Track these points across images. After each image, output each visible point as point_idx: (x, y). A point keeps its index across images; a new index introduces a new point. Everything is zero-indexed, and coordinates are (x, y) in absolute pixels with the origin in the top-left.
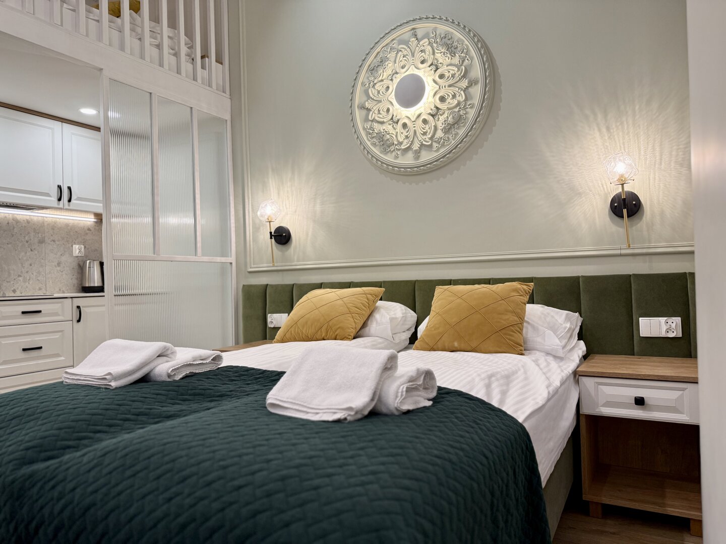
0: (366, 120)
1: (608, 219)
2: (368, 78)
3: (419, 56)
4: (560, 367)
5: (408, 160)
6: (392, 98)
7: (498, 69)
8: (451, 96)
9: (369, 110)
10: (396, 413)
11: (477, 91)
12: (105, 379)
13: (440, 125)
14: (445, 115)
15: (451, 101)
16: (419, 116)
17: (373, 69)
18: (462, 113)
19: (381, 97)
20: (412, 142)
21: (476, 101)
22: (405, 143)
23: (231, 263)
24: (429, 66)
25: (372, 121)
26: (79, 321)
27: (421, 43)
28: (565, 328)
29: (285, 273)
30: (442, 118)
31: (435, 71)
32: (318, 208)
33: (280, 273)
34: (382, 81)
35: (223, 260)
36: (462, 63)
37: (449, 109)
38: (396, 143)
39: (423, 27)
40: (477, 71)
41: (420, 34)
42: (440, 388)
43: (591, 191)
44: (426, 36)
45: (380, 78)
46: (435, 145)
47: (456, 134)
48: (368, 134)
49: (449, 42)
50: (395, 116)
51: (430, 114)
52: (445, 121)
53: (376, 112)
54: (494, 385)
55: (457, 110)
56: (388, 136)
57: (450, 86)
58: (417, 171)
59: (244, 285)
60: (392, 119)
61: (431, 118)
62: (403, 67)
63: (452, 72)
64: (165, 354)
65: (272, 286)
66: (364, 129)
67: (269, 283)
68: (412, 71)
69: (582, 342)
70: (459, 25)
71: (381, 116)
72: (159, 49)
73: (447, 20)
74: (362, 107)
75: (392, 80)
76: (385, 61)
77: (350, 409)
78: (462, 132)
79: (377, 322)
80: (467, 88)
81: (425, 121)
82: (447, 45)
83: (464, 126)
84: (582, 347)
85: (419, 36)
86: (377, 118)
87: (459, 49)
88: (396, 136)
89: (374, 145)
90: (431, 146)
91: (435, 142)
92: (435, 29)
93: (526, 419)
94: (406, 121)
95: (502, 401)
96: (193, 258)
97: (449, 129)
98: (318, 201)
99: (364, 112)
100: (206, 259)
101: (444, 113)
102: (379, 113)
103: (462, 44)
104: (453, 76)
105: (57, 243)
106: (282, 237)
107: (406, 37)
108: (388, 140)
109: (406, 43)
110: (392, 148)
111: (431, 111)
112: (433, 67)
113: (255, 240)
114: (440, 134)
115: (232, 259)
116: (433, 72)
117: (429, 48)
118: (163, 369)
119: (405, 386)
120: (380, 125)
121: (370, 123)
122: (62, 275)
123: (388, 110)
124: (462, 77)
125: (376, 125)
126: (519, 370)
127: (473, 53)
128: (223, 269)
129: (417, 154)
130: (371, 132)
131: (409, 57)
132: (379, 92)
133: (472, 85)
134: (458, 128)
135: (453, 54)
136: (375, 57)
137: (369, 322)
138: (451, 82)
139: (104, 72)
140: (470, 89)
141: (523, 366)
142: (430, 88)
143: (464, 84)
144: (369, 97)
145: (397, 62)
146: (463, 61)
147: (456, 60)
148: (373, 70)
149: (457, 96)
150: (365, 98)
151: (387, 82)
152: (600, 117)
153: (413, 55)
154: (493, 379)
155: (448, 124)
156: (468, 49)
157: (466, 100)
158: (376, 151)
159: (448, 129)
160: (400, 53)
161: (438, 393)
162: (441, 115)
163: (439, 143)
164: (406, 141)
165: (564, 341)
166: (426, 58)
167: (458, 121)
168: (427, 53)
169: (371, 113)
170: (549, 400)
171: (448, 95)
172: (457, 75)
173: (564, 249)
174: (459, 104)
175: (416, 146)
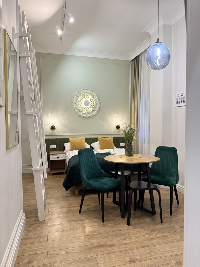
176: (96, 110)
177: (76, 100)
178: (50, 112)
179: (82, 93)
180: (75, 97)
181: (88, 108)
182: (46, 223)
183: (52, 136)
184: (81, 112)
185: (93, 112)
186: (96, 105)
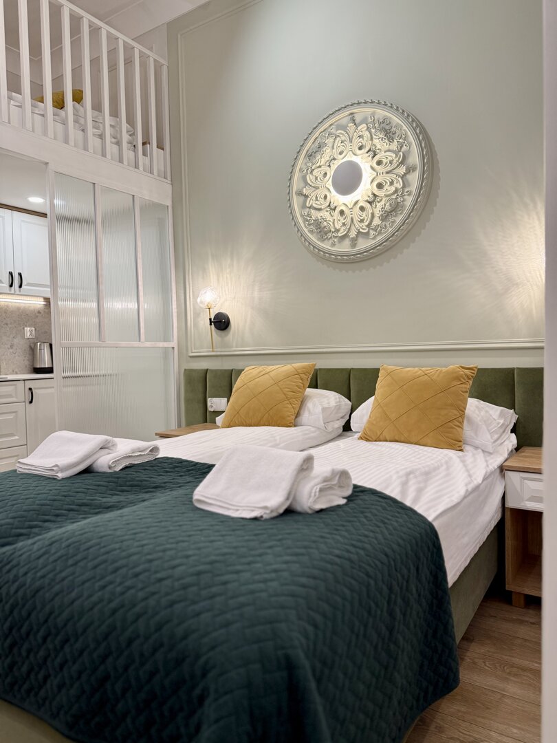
0: (304, 206)
2: (306, 164)
3: (357, 142)
4: (486, 461)
5: (345, 248)
6: (330, 185)
7: (437, 155)
8: (389, 183)
9: (306, 196)
10: (310, 512)
11: (414, 178)
12: (53, 470)
13: (377, 213)
14: (383, 203)
15: (389, 188)
16: (356, 203)
17: (312, 155)
18: (399, 200)
19: (318, 183)
20: (349, 229)
21: (414, 187)
22: (342, 230)
23: (173, 348)
24: (367, 153)
25: (310, 208)
26: (31, 402)
27: (359, 128)
28: (498, 423)
29: (224, 358)
30: (379, 205)
31: (373, 157)
32: (256, 294)
33: (220, 358)
34: (320, 167)
35: (166, 344)
36: (401, 149)
37: (386, 196)
38: (333, 230)
39: (361, 112)
40: (415, 158)
41: (358, 118)
42: (355, 487)
43: (528, 281)
44: (364, 121)
45: (318, 165)
46: (372, 232)
47: (394, 222)
48: (305, 220)
49: (387, 127)
50: (332, 203)
51: (367, 201)
52: (382, 208)
53: (314, 199)
54: (411, 483)
55: (394, 197)
56: (325, 224)
57: (388, 173)
58: (353, 259)
59: (185, 370)
60: (329, 205)
61: (368, 205)
62: (341, 153)
63: (390, 158)
64: (106, 446)
65: (212, 371)
66: (302, 216)
67: (209, 368)
68: (350, 157)
69: (513, 434)
70: (397, 109)
71: (318, 203)
72: (102, 139)
73: (385, 105)
74: (300, 194)
75: (329, 166)
76: (324, 147)
77: (265, 508)
78: (399, 219)
79: (309, 411)
80: (405, 174)
81: (362, 209)
82: (385, 130)
83: (401, 214)
84: (513, 440)
85: (357, 121)
86: (314, 205)
87: (397, 134)
88: (334, 223)
89: (311, 232)
90: (368, 234)
91: (372, 229)
92: (373, 114)
93: (436, 518)
94: (343, 208)
95: (416, 499)
96: (136, 344)
97: (386, 216)
98: (256, 288)
99: (302, 199)
100: (148, 344)
101: (381, 200)
102: (317, 199)
103: (401, 129)
104: (391, 162)
105: (10, 326)
106: (221, 323)
107: (344, 121)
108: (325, 227)
109: (344, 128)
110: (329, 235)
111: (368, 199)
112: (371, 154)
113: (196, 325)
114: (377, 221)
115: (174, 344)
116: (370, 158)
117: (367, 133)
118: (105, 461)
119: (319, 487)
120: (317, 212)
121: (308, 209)
122: (15, 357)
123: (326, 197)
124: (400, 163)
125: (313, 212)
126: (442, 466)
127: (411, 138)
128: (166, 352)
129: (354, 242)
130: (309, 218)
131: (347, 143)
132: (316, 178)
133: (410, 171)
134: (396, 216)
135: (391, 140)
136: (313, 143)
137: (302, 412)
138: (389, 168)
139: (51, 166)
140: (408, 176)
141: (447, 463)
142: (367, 175)
143: (402, 170)
144: (306, 184)
145: (335, 147)
146: (401, 147)
147: (394, 146)
148: (310, 156)
149: (395, 183)
150: (302, 184)
151: (325, 169)
153: (351, 141)
154: (412, 476)
155: (386, 211)
156: (406, 134)
157: (404, 187)
158: (313, 238)
159: (384, 218)
160: (338, 138)
161: (354, 491)
162: (379, 202)
163: (376, 231)
164: (343, 228)
165: (496, 436)
166: (364, 144)
167: (396, 208)
168: (365, 138)
169: (309, 199)
170: (465, 497)
171: (386, 182)
172: (395, 161)
173: (500, 340)
174: (396, 191)
175: (353, 234)
176: (403, 207)
177: (304, 179)
178: (213, 257)
179: (330, 134)
180: (301, 162)
181: (360, 204)
184: (326, 234)
185: (387, 224)
186: (403, 177)
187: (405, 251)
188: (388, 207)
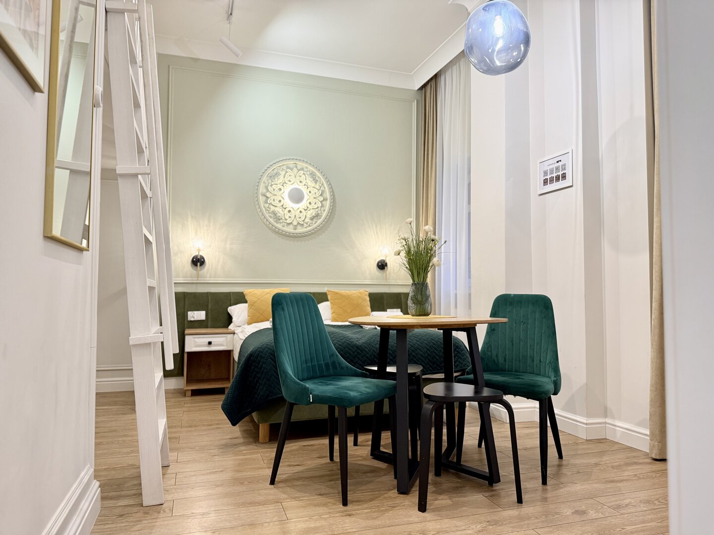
0: (266, 202)
1: (376, 269)
2: (267, 180)
3: (298, 178)
5: (290, 229)
6: (284, 195)
8: (314, 203)
9: (267, 198)
11: (327, 204)
13: (308, 216)
14: (311, 211)
15: (314, 205)
16: (299, 209)
18: (319, 212)
19: (276, 193)
20: (293, 220)
21: (327, 208)
24: (304, 185)
25: (269, 204)
27: (299, 172)
31: (307, 188)
32: (228, 246)
34: (277, 184)
37: (313, 209)
38: (283, 218)
39: (301, 165)
40: (328, 194)
43: (370, 258)
44: (302, 169)
45: (275, 183)
46: (305, 225)
47: (316, 222)
48: (266, 210)
49: (314, 176)
50: (284, 205)
52: (311, 214)
55: (317, 210)
56: (280, 215)
57: (314, 198)
58: (295, 236)
60: (282, 206)
61: (304, 211)
62: (290, 181)
63: (315, 191)
66: (264, 207)
68: (296, 186)
71: (275, 203)
73: (313, 165)
76: (279, 175)
78: (319, 222)
81: (301, 212)
83: (320, 219)
85: (298, 168)
86: (273, 203)
87: (319, 181)
88: (284, 215)
89: (270, 217)
91: (305, 223)
92: (307, 168)
94: (291, 209)
98: (228, 242)
99: (265, 198)
102: (274, 201)
103: (321, 180)
104: (315, 193)
107: (291, 166)
108: (279, 216)
109: (292, 169)
110: (281, 221)
111: (304, 208)
112: (306, 186)
114: (308, 220)
117: (304, 176)
120: (274, 207)
121: (268, 205)
123: (281, 201)
124: (320, 195)
125: (272, 207)
127: (325, 185)
129: (295, 228)
130: (269, 209)
131: (293, 177)
132: (274, 190)
133: (325, 200)
134: (317, 219)
135: (316, 182)
136: (273, 171)
138: (315, 196)
140: (323, 202)
143: (321, 199)
144: (268, 190)
145: (286, 177)
146: (321, 188)
148: (271, 177)
149: (317, 204)
150: (265, 191)
152: (374, 227)
153: (295, 177)
155: (313, 216)
156: (323, 183)
157: (321, 207)
158: (272, 221)
159: (312, 219)
160: (288, 173)
162: (309, 211)
163: (307, 224)
164: (290, 219)
166: (302, 180)
167: (317, 216)
168: (303, 178)
169: (269, 199)
172: (317, 194)
174: (318, 208)
175: (295, 223)
176: (322, 216)
177: (267, 188)
178: (192, 217)
179: (283, 169)
180: (265, 179)
182: (164, 511)
183: (194, 285)
184: (279, 220)
185: (313, 222)
186: (321, 202)
187: (320, 236)
188: (314, 214)
